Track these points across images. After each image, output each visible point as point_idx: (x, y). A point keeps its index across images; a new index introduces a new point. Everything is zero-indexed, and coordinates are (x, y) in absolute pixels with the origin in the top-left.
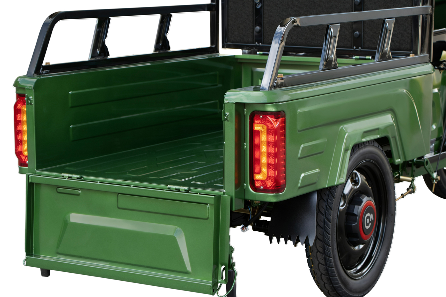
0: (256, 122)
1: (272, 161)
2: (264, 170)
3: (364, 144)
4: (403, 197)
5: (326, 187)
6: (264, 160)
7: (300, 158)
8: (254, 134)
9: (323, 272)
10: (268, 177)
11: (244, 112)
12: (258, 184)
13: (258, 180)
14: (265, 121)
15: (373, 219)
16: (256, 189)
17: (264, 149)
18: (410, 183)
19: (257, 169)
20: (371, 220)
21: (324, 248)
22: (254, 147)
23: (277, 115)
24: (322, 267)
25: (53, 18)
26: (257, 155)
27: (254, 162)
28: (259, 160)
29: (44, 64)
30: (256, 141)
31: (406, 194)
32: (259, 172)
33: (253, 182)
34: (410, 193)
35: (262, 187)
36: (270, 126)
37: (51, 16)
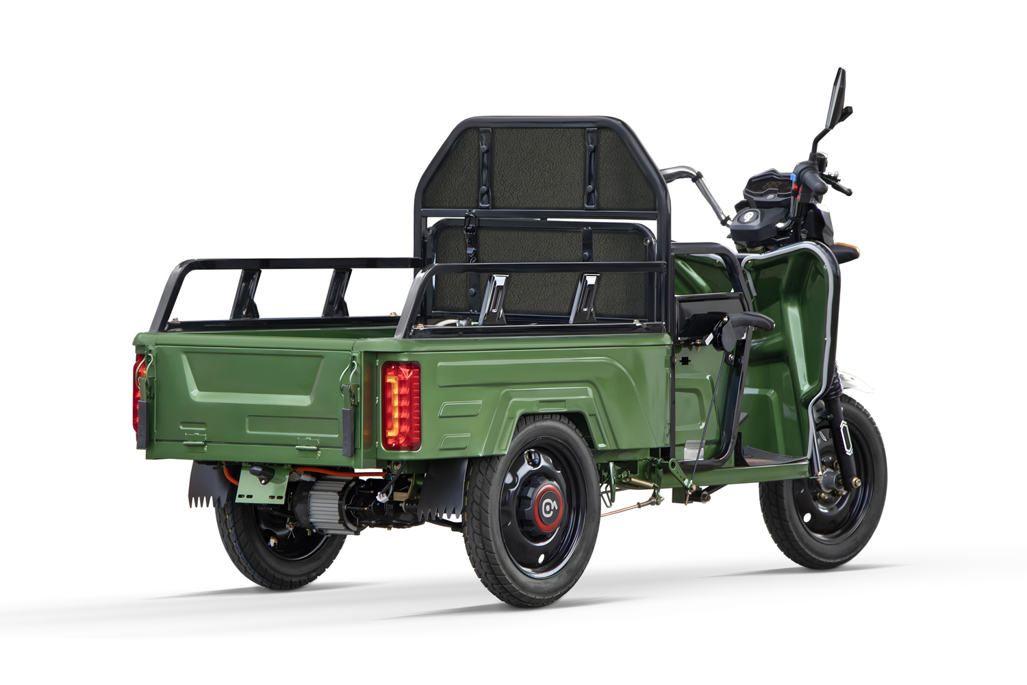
0: (389, 373)
1: (405, 415)
2: (396, 425)
3: (543, 416)
4: (639, 507)
5: (481, 455)
6: (396, 415)
7: (441, 417)
8: (387, 387)
9: (482, 558)
10: (401, 434)
11: (375, 363)
12: (390, 442)
13: (391, 437)
14: (397, 372)
15: (556, 508)
16: (388, 447)
17: (396, 403)
18: (652, 491)
19: (389, 425)
20: (552, 508)
21: (481, 528)
22: (386, 401)
23: (411, 365)
24: (480, 552)
25: (184, 266)
26: (389, 410)
27: (387, 417)
28: (391, 415)
29: (170, 320)
30: (389, 395)
31: (645, 504)
32: (391, 429)
33: (385, 439)
34: (652, 504)
35: (394, 445)
36: (402, 378)
37: (181, 265)
